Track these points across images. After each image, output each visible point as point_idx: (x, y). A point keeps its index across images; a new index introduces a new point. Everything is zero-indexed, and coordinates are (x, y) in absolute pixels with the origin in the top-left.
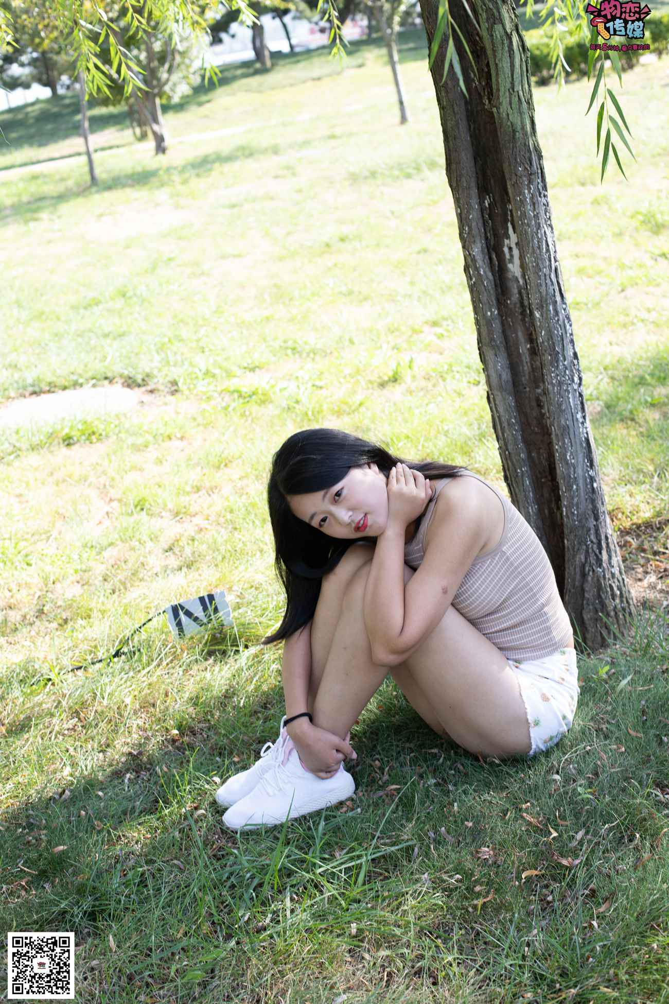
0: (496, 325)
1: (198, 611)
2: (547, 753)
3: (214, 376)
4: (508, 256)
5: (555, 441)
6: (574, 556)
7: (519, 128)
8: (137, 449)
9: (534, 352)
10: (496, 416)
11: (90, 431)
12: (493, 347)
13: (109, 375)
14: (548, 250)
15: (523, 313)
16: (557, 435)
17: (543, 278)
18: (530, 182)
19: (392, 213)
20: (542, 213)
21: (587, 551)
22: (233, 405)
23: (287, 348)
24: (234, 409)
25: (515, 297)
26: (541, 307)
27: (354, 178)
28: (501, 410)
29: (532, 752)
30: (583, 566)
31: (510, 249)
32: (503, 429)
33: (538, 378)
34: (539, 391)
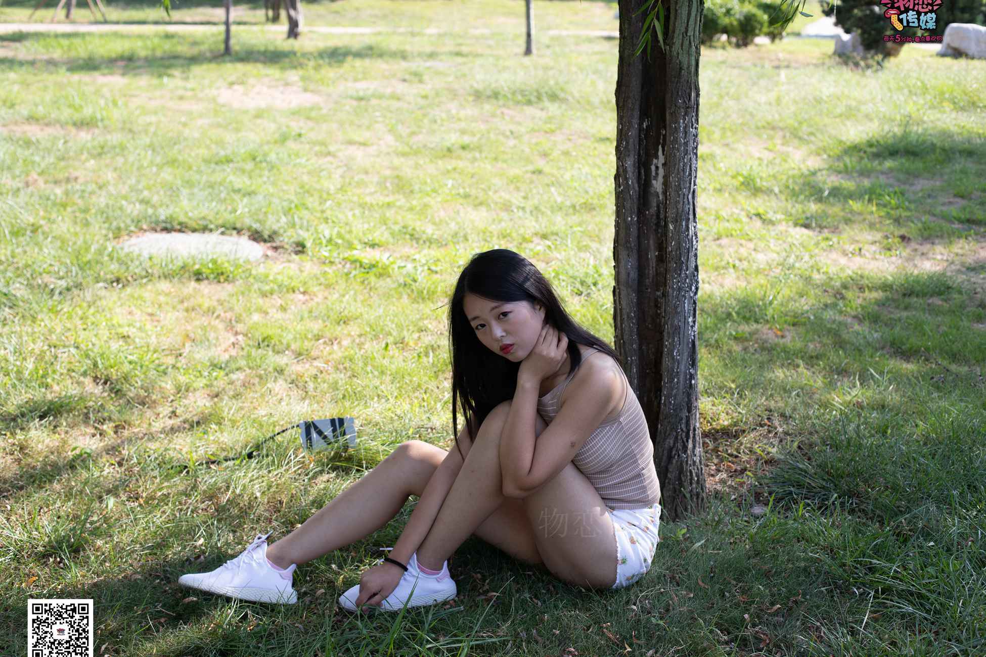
0: (634, 230)
1: (328, 432)
2: (628, 588)
3: (336, 244)
4: (653, 174)
5: (666, 338)
6: (665, 440)
7: (685, 66)
8: (264, 295)
9: (661, 259)
10: (618, 307)
11: (220, 271)
12: (628, 248)
13: (238, 225)
14: (690, 174)
15: (658, 224)
16: (668, 333)
17: (682, 196)
18: (686, 114)
19: (512, 133)
20: (691, 142)
21: (676, 438)
22: (354, 272)
23: (405, 233)
24: (355, 276)
25: (653, 210)
26: (676, 221)
27: (478, 95)
28: (624, 303)
29: (614, 587)
30: (671, 450)
31: (657, 168)
32: (622, 320)
33: (661, 281)
34: (658, 293)
